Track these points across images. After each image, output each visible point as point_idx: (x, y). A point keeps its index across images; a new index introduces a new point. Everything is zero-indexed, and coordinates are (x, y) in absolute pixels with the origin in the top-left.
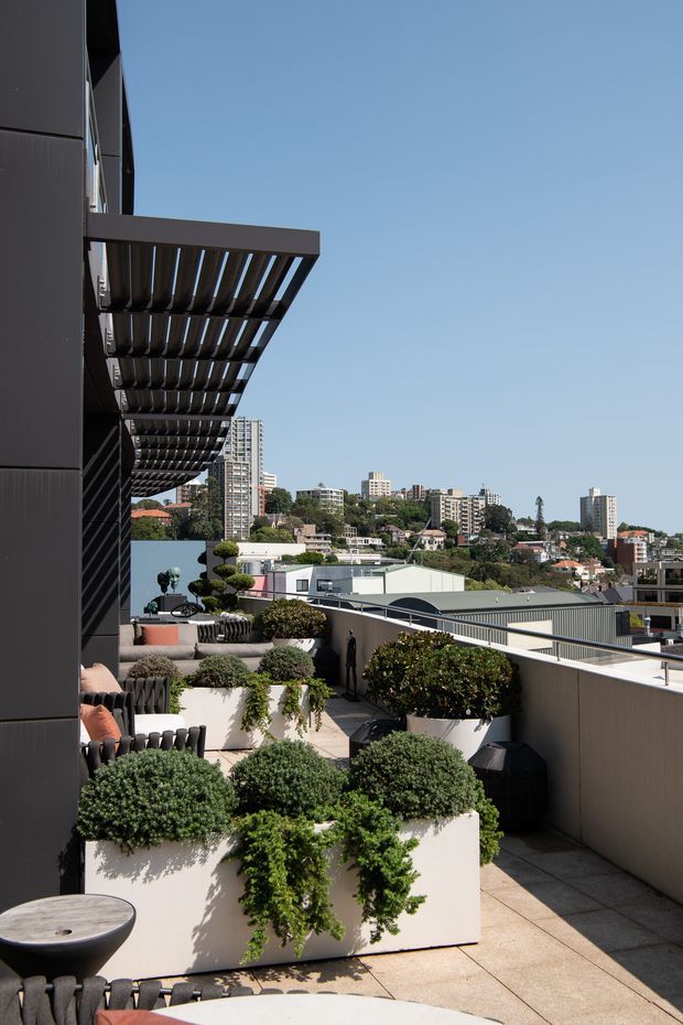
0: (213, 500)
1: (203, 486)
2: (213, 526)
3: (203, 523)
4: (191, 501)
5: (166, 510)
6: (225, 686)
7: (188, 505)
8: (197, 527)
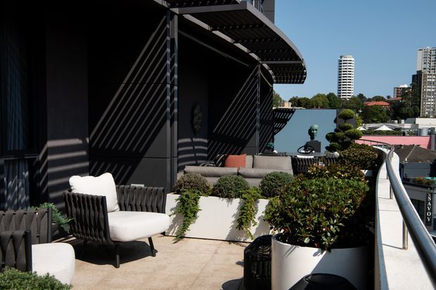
0: (414, 95)
1: (409, 88)
2: (414, 110)
3: (408, 108)
4: (402, 96)
5: (387, 102)
6: (227, 197)
7: (400, 98)
8: (404, 110)
